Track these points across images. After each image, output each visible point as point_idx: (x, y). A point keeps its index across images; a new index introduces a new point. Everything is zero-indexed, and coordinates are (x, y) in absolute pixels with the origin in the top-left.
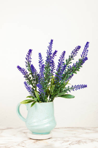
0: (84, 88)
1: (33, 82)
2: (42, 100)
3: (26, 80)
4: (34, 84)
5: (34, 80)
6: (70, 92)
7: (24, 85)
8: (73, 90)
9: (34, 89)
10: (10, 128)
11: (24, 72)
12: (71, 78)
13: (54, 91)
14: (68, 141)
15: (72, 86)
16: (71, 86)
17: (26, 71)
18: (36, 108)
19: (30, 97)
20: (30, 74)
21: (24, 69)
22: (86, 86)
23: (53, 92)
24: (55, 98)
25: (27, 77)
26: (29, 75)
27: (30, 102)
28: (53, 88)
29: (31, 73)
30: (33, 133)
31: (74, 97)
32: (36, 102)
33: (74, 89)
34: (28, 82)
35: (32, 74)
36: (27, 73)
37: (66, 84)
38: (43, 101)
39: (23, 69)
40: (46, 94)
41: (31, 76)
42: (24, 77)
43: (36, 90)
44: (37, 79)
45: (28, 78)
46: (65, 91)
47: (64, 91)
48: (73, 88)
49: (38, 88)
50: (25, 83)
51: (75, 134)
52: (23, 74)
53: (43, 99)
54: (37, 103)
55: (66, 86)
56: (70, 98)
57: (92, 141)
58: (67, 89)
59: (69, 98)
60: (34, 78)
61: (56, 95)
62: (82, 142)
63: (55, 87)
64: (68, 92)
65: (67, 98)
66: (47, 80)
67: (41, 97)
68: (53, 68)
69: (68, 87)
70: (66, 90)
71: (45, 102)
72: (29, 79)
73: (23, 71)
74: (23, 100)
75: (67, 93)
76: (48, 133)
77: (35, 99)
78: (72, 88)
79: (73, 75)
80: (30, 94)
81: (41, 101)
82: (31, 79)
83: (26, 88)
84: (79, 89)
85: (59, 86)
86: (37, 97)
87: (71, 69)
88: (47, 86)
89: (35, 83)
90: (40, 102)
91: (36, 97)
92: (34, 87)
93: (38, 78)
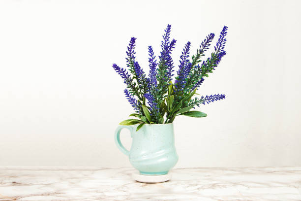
0: (221, 99)
1: (139, 91)
2: (154, 119)
3: (129, 87)
4: (140, 95)
5: (141, 88)
6: (199, 106)
7: (124, 95)
8: (204, 103)
9: (142, 102)
10: (107, 169)
11: (124, 75)
12: (201, 84)
13: (173, 106)
14: (196, 185)
15: (202, 97)
16: (199, 98)
17: (127, 73)
18: (144, 133)
19: (135, 115)
20: (134, 78)
21: (124, 70)
22: (223, 97)
23: (171, 107)
24: (176, 117)
25: (129, 82)
26: (132, 80)
27: (135, 122)
28: (172, 101)
29: (135, 76)
30: (142, 173)
31: (205, 116)
32: (144, 123)
33: (206, 102)
34: (130, 90)
35: (137, 78)
36: (129, 76)
37: (192, 95)
38: (156, 122)
39: (122, 69)
40: (161, 111)
41: (135, 81)
42: (125, 82)
43: (144, 104)
44: (145, 87)
45: (130, 84)
46: (192, 105)
47: (190, 105)
48: (203, 100)
49: (147, 101)
50: (126, 91)
51: (209, 176)
52: (123, 78)
53: (156, 118)
54: (147, 125)
55: (193, 98)
56: (199, 117)
57: (235, 184)
58: (194, 102)
59: (197, 117)
60: (140, 85)
61: (176, 112)
62: (218, 186)
63: (175, 99)
64: (195, 106)
65: (194, 116)
66: (162, 87)
67: (152, 115)
68: (171, 69)
69: (196, 99)
70: (192, 103)
71: (160, 123)
72: (132, 86)
73: (122, 73)
74: (124, 120)
75: (194, 108)
76: (166, 173)
77: (143, 119)
78: (201, 101)
79: (202, 80)
80: (136, 110)
81: (153, 121)
82: (136, 86)
83: (127, 100)
84: (212, 101)
85: (180, 97)
86: (146, 115)
87: (199, 70)
88: (162, 97)
89: (142, 92)
90: (151, 122)
91: (144, 115)
92: (140, 99)
93: (146, 84)
